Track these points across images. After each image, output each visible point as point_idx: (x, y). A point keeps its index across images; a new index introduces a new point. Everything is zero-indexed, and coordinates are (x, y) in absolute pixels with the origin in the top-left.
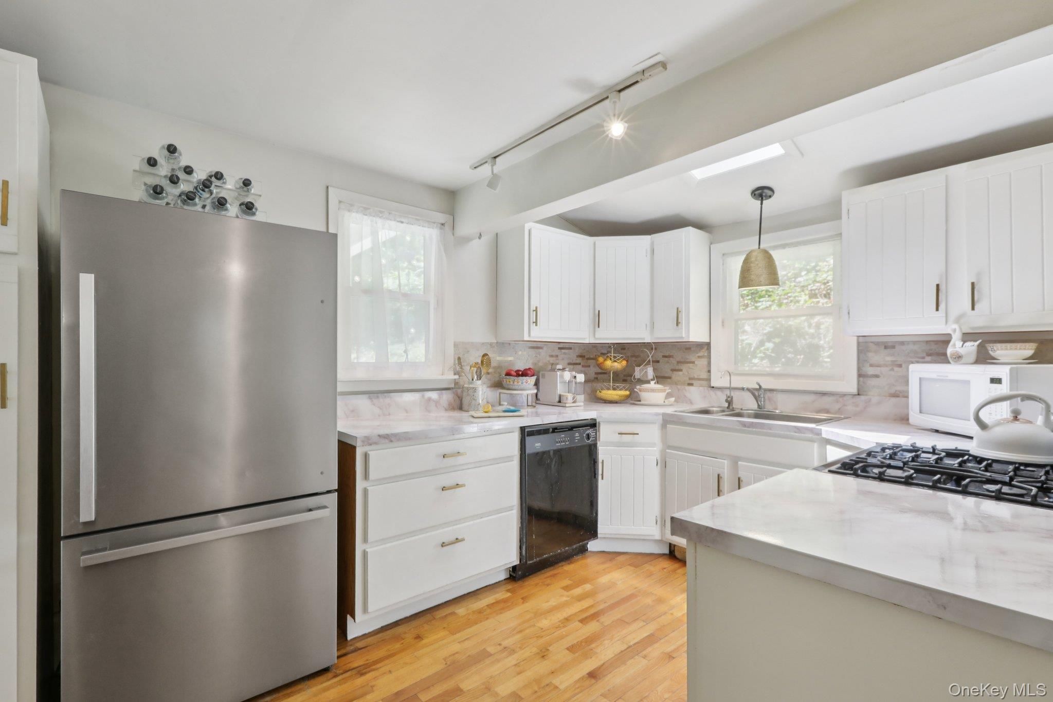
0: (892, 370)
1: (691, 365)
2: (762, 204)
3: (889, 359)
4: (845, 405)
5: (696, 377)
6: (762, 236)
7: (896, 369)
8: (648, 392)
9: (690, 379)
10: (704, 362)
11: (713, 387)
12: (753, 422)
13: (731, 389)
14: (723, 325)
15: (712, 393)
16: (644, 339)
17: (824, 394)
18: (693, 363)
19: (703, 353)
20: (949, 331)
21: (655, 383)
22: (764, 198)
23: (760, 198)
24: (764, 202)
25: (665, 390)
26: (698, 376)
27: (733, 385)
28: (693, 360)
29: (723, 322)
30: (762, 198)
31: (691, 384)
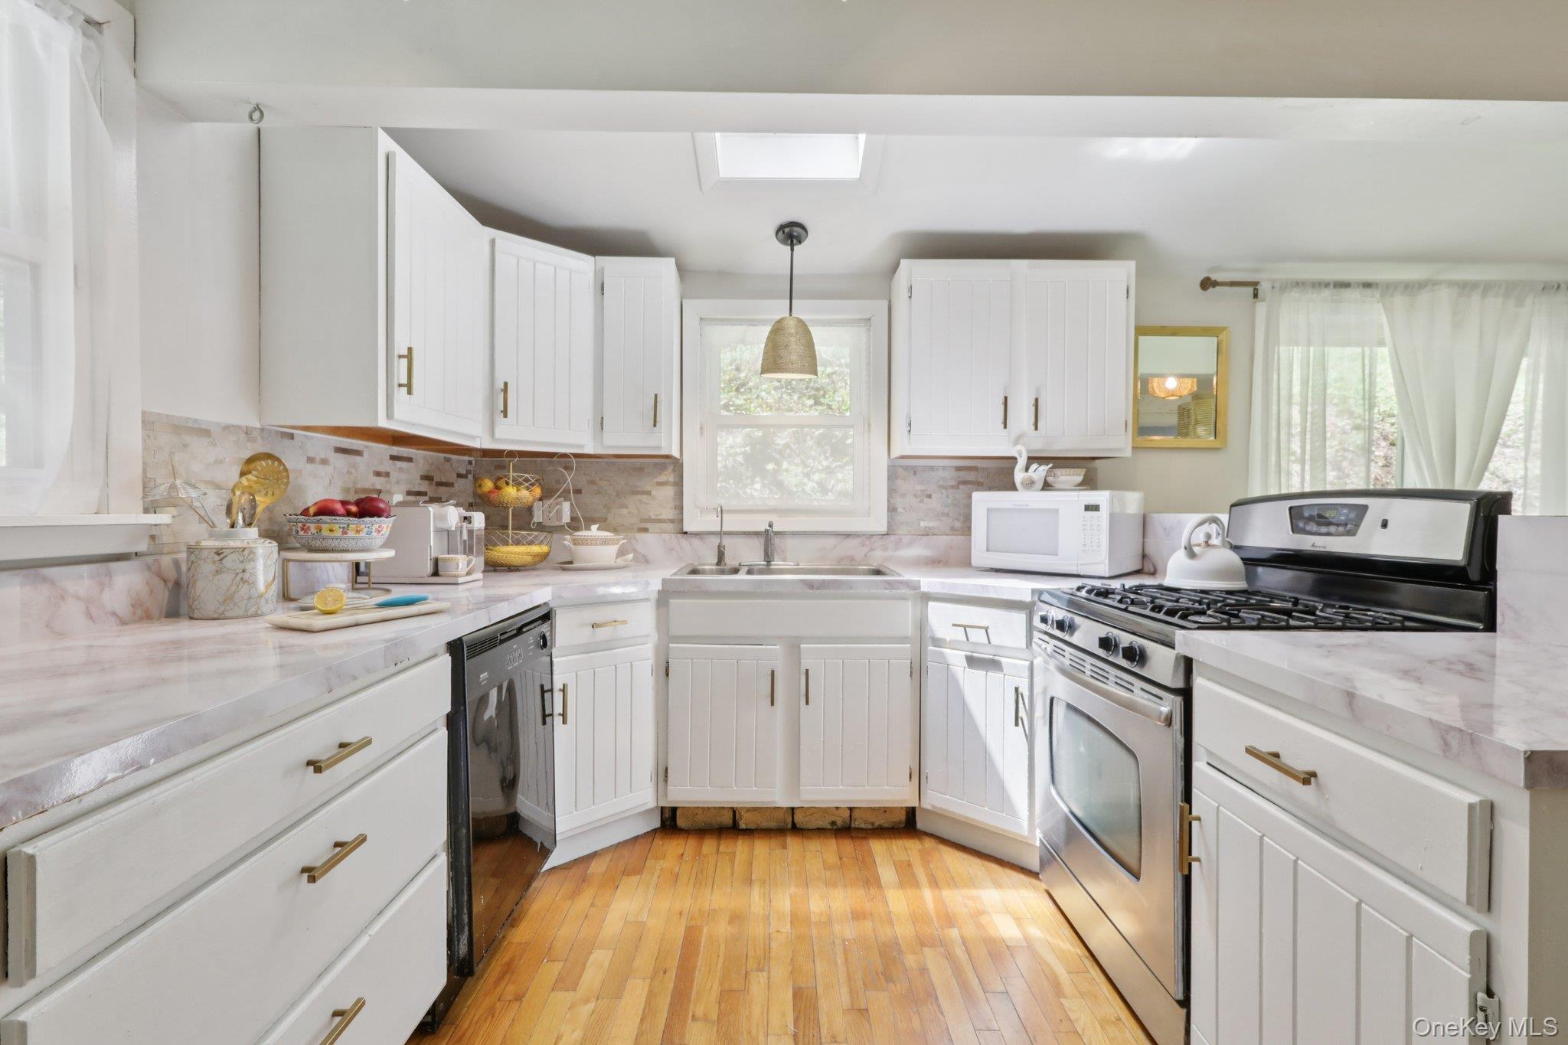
0: (922, 501)
1: (644, 498)
2: (792, 250)
3: (919, 488)
4: (872, 550)
5: (653, 517)
6: (793, 301)
7: (926, 500)
8: (596, 544)
9: (643, 521)
10: (669, 491)
11: (686, 533)
13: (720, 534)
14: (702, 433)
15: (684, 541)
16: (582, 446)
17: (848, 535)
18: (649, 493)
19: (668, 476)
20: (1016, 455)
21: (598, 529)
22: (795, 241)
23: (789, 241)
24: (795, 247)
25: (619, 540)
26: (656, 515)
27: (724, 529)
28: (648, 488)
29: (701, 428)
30: (792, 241)
31: (646, 530)
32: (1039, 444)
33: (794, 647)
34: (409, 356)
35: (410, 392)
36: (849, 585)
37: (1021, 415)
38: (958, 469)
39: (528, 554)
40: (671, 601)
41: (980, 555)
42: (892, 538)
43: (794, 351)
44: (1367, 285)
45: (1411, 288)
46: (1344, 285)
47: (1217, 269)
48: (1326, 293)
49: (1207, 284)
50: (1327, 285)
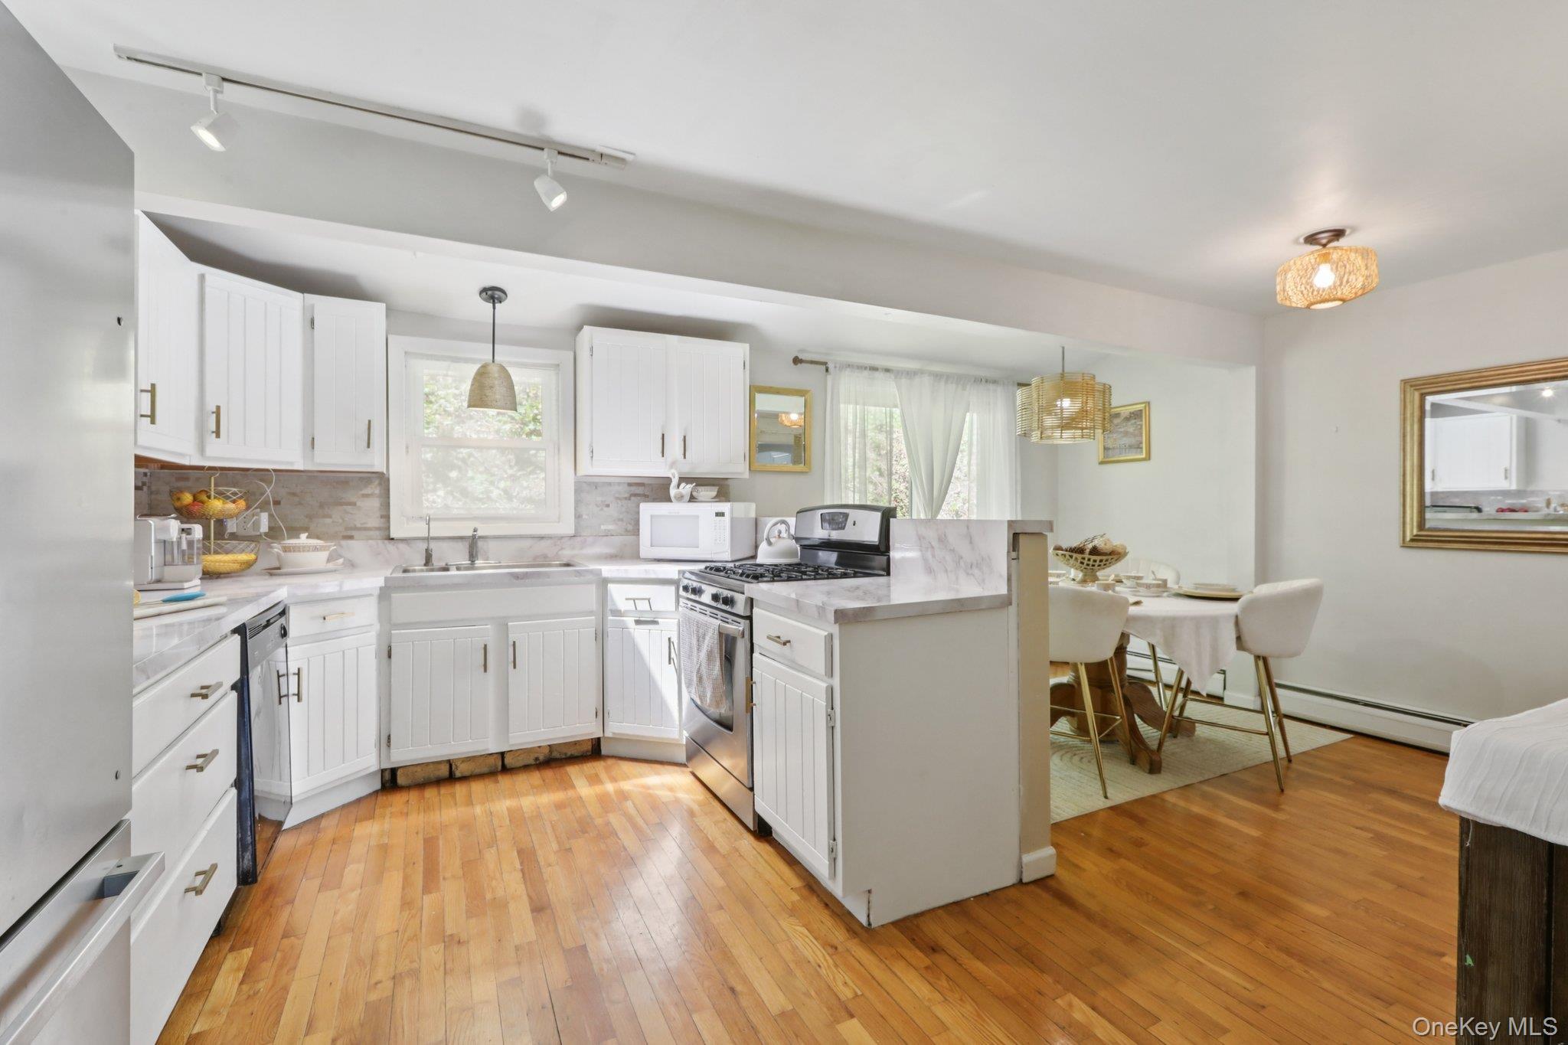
0: (602, 509)
1: (349, 508)
2: (494, 308)
3: (599, 499)
4: (562, 549)
5: (359, 525)
6: (496, 346)
7: (605, 509)
8: (308, 551)
9: (347, 529)
10: (375, 503)
11: (393, 539)
12: (527, 573)
13: (428, 539)
14: (407, 452)
15: (390, 546)
16: (292, 463)
17: (541, 538)
18: (354, 504)
19: (374, 489)
20: (670, 476)
21: (307, 538)
22: (496, 301)
23: (491, 301)
24: (497, 305)
25: (329, 547)
26: (361, 524)
27: (431, 535)
28: (353, 499)
29: (407, 447)
30: (494, 301)
31: (351, 537)
32: (687, 469)
33: (503, 626)
34: (153, 391)
35: (153, 422)
36: (547, 575)
37: (674, 448)
38: (630, 485)
39: (234, 562)
40: (393, 595)
41: (645, 550)
42: (579, 539)
43: (499, 392)
44: (887, 370)
45: (911, 374)
46: (874, 369)
47: (802, 351)
48: (866, 373)
49: (797, 361)
50: (866, 368)
